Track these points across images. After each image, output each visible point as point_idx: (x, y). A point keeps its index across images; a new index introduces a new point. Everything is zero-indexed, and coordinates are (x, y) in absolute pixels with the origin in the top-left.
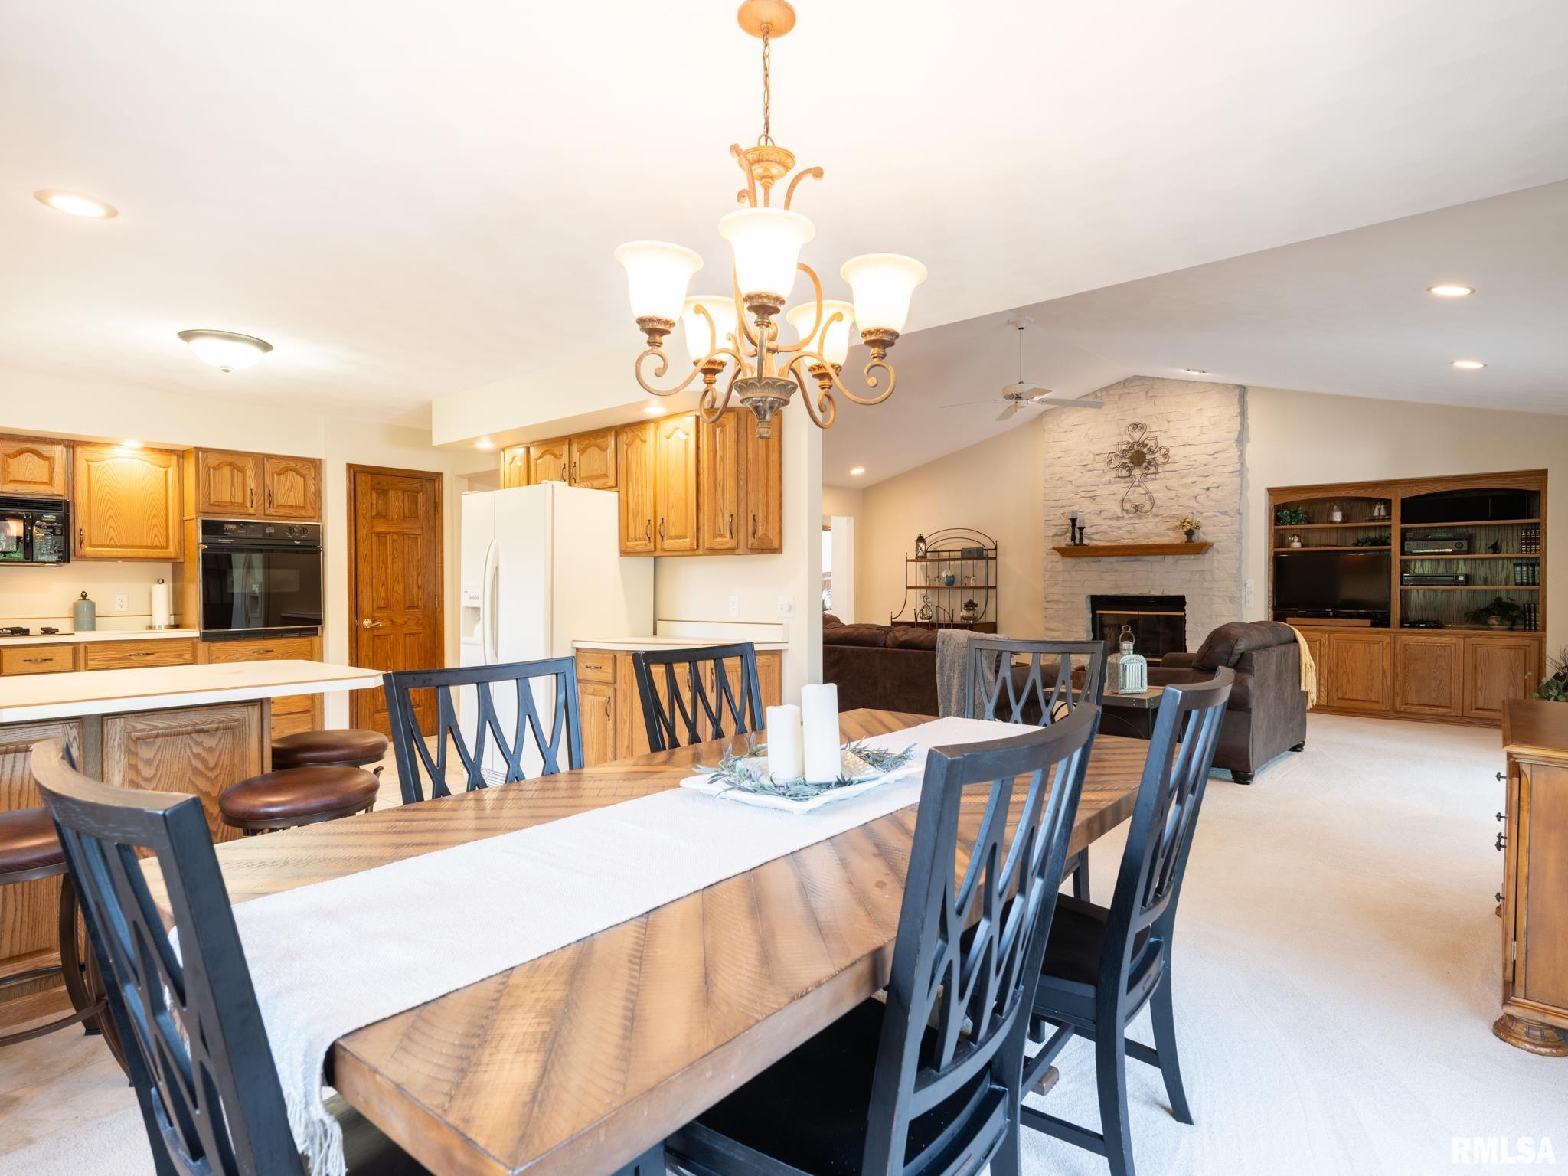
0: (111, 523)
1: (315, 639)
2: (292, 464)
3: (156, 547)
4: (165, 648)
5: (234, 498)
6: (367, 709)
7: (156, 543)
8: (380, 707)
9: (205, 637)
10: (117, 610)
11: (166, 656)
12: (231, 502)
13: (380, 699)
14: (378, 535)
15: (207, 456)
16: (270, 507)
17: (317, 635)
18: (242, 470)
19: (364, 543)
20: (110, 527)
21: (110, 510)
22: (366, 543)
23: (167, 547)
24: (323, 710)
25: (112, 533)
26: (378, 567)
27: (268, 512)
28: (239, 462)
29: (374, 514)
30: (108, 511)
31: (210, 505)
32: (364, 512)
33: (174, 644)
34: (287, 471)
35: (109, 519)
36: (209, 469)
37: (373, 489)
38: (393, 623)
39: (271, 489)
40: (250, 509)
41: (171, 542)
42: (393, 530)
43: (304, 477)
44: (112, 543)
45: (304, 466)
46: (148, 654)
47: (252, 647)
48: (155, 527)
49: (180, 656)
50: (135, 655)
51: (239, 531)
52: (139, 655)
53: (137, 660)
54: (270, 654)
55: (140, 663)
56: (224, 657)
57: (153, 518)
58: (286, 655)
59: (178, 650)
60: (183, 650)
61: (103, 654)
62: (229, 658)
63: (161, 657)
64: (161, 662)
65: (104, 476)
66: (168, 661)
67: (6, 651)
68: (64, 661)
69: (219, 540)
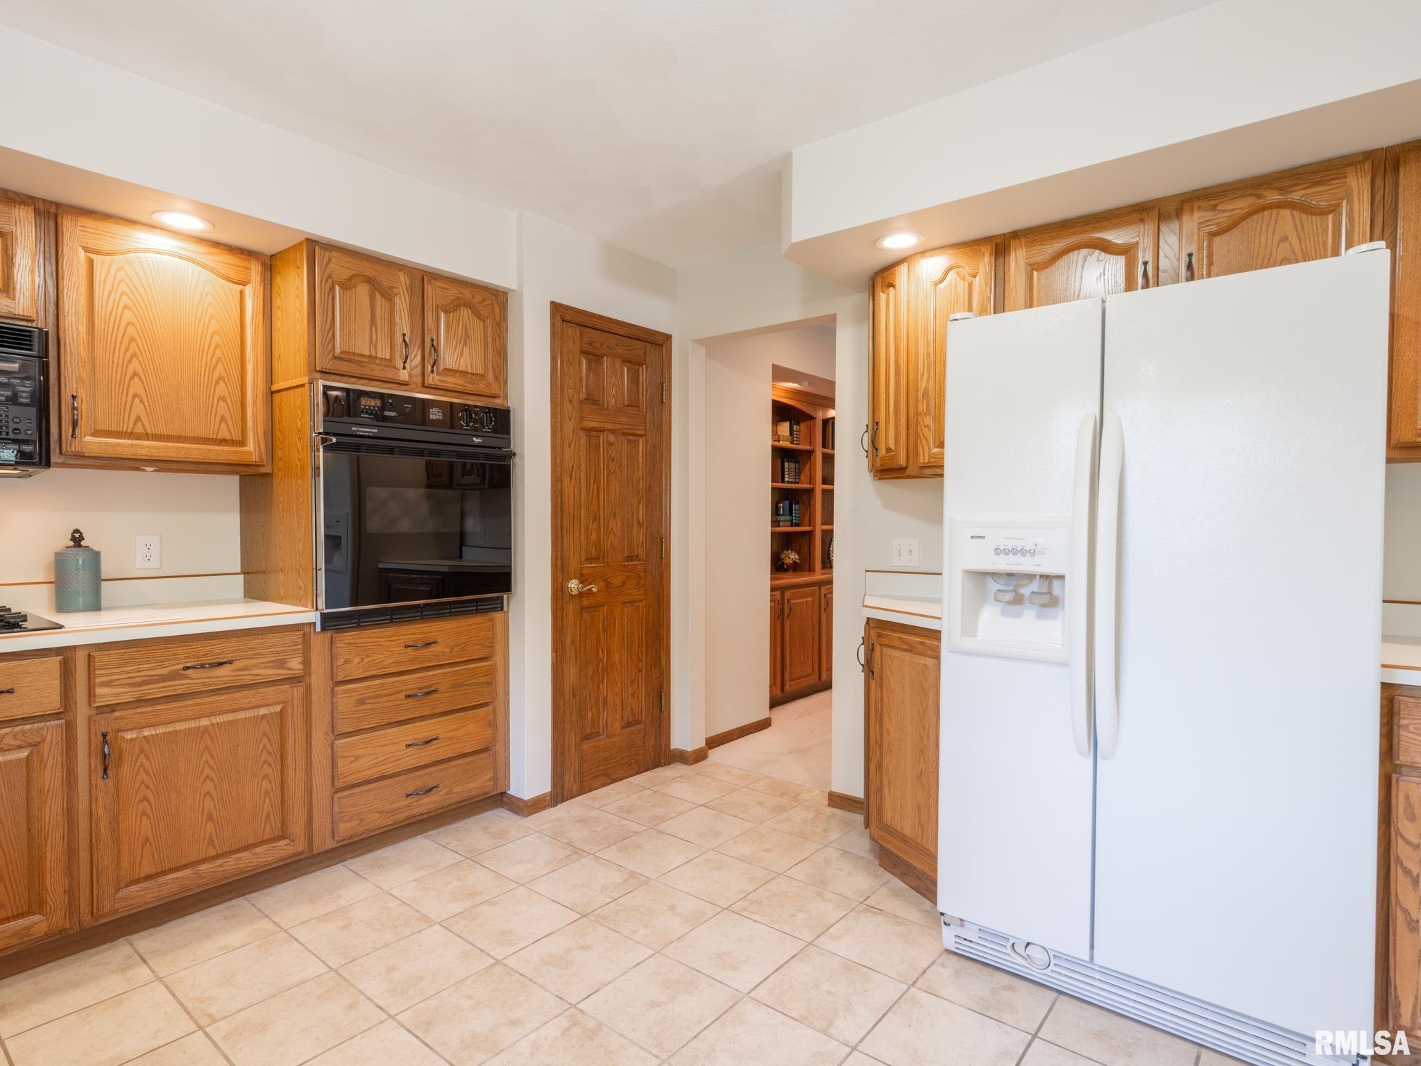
0: (136, 386)
1: (498, 616)
2: (467, 294)
3: (223, 441)
4: (252, 649)
5: (376, 348)
6: (573, 736)
7: (224, 433)
8: (588, 731)
9: (329, 622)
10: (140, 565)
11: (254, 666)
12: (370, 356)
13: (590, 715)
14: (587, 431)
15: (330, 260)
16: (432, 371)
17: (502, 609)
18: (388, 295)
19: (570, 445)
20: (135, 396)
21: (135, 361)
22: (572, 445)
23: (242, 443)
24: (509, 741)
25: (138, 409)
26: (588, 489)
27: (432, 379)
28: (384, 279)
29: (584, 396)
30: (130, 361)
31: (335, 357)
32: (570, 391)
33: (270, 640)
34: (458, 306)
35: (132, 378)
36: (332, 285)
37: (583, 352)
38: (608, 585)
39: (435, 337)
40: (402, 372)
41: (250, 434)
42: (608, 426)
43: (484, 321)
44: (139, 429)
45: (484, 300)
46: (221, 664)
47: (403, 637)
48: (221, 402)
49: (281, 664)
50: (194, 667)
51: (387, 413)
52: (202, 666)
53: (198, 679)
54: (432, 649)
55: (204, 684)
56: (357, 660)
57: (217, 383)
58: (457, 649)
59: (278, 653)
60: (286, 651)
61: (128, 669)
62: (366, 661)
63: (246, 668)
64: (246, 678)
65: (123, 287)
66: (258, 675)
68: (41, 691)
69: (353, 429)
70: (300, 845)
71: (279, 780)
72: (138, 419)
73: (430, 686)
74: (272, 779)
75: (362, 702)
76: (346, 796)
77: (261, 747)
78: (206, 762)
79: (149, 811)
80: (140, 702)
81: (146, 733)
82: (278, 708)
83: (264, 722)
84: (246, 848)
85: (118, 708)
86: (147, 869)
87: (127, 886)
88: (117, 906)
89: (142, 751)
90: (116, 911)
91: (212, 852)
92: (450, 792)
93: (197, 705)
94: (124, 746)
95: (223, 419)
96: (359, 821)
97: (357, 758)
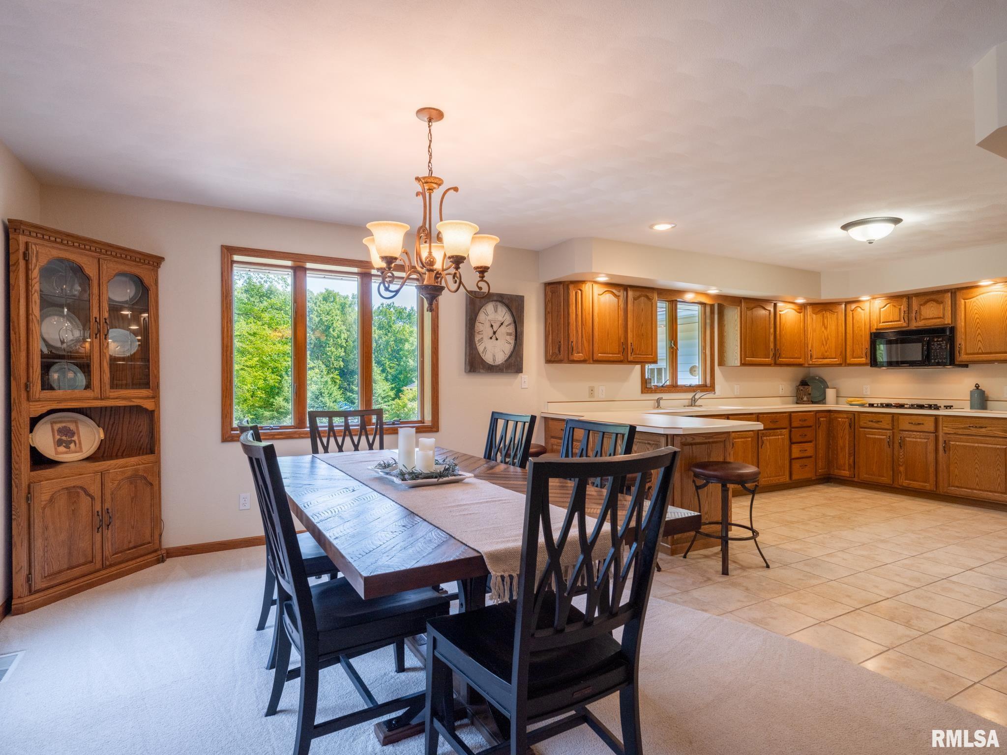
4: (994, 424)
11: (995, 430)
20: (979, 341)
25: (980, 345)
30: (977, 330)
33: (1001, 422)
35: (978, 335)
44: (980, 352)
46: (982, 427)
50: (973, 427)
52: (976, 427)
53: (973, 431)
55: (976, 433)
61: (953, 424)
63: (991, 430)
64: (992, 434)
65: (976, 307)
66: (996, 434)
67: (901, 417)
68: (930, 426)
72: (980, 348)
74: (1001, 471)
77: (997, 459)
78: (976, 458)
79: (958, 467)
80: (956, 434)
81: (957, 443)
83: (998, 451)
84: (991, 492)
85: (950, 434)
86: (957, 484)
87: (951, 486)
88: (948, 491)
89: (956, 448)
90: (948, 493)
91: (978, 488)
93: (973, 439)
94: (951, 445)
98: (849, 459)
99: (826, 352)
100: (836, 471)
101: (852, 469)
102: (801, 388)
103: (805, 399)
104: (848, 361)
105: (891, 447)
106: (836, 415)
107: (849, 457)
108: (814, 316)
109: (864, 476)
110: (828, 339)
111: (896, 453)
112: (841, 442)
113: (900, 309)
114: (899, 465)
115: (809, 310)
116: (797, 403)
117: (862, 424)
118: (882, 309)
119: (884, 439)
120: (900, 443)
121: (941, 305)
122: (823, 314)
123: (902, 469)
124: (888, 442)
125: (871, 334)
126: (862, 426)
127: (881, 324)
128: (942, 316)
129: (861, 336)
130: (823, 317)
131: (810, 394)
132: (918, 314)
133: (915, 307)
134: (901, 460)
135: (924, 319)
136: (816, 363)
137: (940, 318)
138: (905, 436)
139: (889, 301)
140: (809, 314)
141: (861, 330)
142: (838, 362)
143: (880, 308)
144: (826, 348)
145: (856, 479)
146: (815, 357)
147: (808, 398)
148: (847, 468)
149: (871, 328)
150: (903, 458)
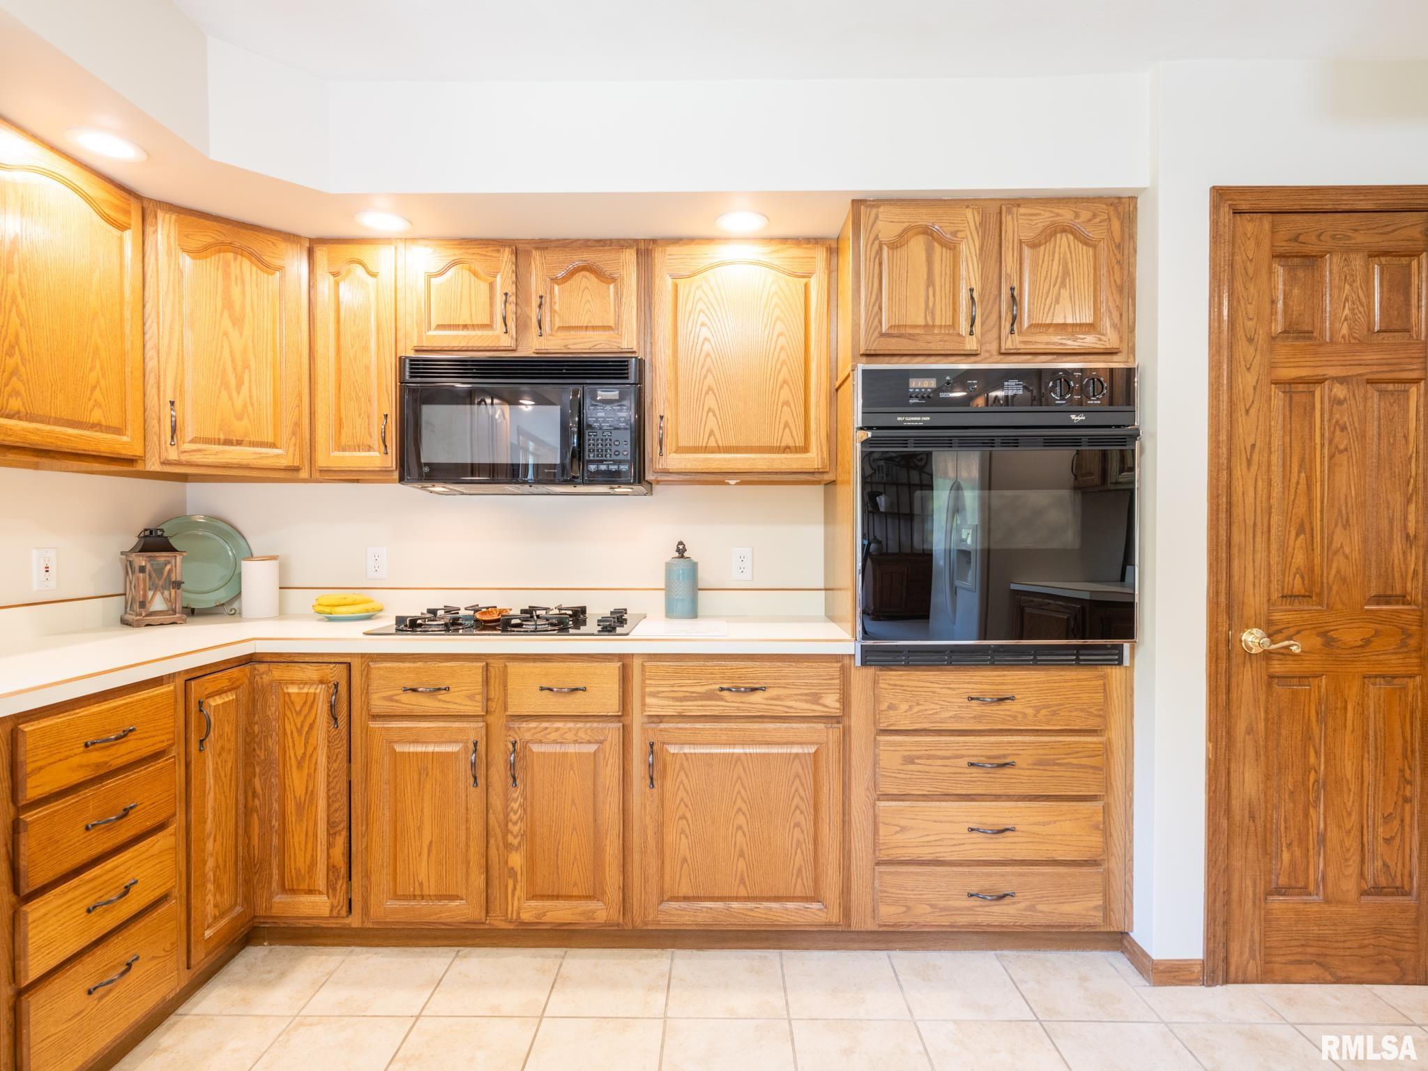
0: (711, 401)
1: (1115, 673)
2: (1066, 215)
3: (787, 449)
4: (785, 677)
5: (933, 314)
6: (1249, 882)
7: (788, 441)
8: (1283, 881)
9: (871, 657)
10: (735, 579)
11: (788, 696)
12: (926, 326)
13: (1286, 856)
14: (1288, 386)
15: (877, 217)
16: (1012, 332)
17: (1120, 662)
18: (951, 247)
19: (1247, 411)
20: (710, 410)
21: (709, 375)
22: (1253, 412)
23: (805, 449)
24: (1132, 859)
25: (712, 423)
26: (1286, 478)
27: (1008, 344)
28: (942, 225)
29: (1278, 327)
30: (705, 377)
31: (882, 335)
32: (1250, 324)
33: (804, 669)
34: (1054, 234)
35: (707, 393)
36: (881, 248)
37: (1278, 256)
38: (1329, 642)
39: (1016, 285)
40: (968, 338)
41: (813, 438)
42: (1332, 372)
43: (1095, 247)
44: (712, 443)
45: (1095, 216)
46: (754, 690)
47: (965, 686)
48: (785, 407)
49: (816, 698)
50: (729, 690)
51: (942, 395)
52: (738, 690)
53: (731, 704)
54: (1007, 707)
55: (738, 709)
56: (904, 706)
57: (781, 388)
58: (1044, 712)
59: (812, 685)
60: (820, 685)
61: (672, 682)
62: (916, 709)
63: (778, 698)
64: (780, 711)
65: (701, 305)
66: (791, 707)
67: (513, 667)
68: (604, 695)
69: (899, 419)
70: (834, 915)
71: (812, 832)
72: (712, 433)
73: (1004, 756)
74: (804, 828)
75: (910, 760)
76: (890, 873)
77: (793, 790)
78: (739, 793)
79: (687, 831)
80: (682, 717)
81: (687, 750)
82: (812, 749)
83: (797, 762)
84: (777, 899)
85: (665, 720)
86: (685, 890)
87: (668, 901)
88: (660, 918)
89: (682, 767)
90: (658, 923)
91: (743, 893)
92: (1032, 908)
93: (731, 730)
94: (668, 758)
95: (786, 425)
96: (905, 909)
97: (903, 829)
98: (330, 846)
99: (239, 417)
100: (278, 899)
101: (341, 884)
102: (140, 560)
103: (158, 604)
104: (322, 461)
105: (481, 781)
106: (278, 673)
107: (331, 834)
108: (187, 261)
109: (386, 907)
110: (246, 366)
111: (497, 802)
112: (297, 782)
113: (492, 286)
114: (508, 847)
115: (164, 232)
116: (125, 622)
117: (378, 703)
118: (433, 280)
119: (457, 753)
120: (513, 766)
121: (612, 286)
122: (227, 264)
123: (516, 860)
124: (473, 765)
125: (402, 360)
126: (375, 711)
127: (432, 333)
128: (612, 324)
129: (367, 368)
130: (227, 275)
131: (177, 585)
132: (546, 308)
133: (536, 284)
134: (515, 829)
135: (561, 328)
136: (197, 458)
137: (609, 328)
138: (527, 736)
139: (457, 253)
140: (162, 248)
141: (365, 348)
142: (284, 462)
143: (430, 276)
144: (239, 404)
145: (355, 921)
146: (189, 431)
147: (168, 600)
148: (321, 883)
149: (401, 345)
150: (521, 819)
